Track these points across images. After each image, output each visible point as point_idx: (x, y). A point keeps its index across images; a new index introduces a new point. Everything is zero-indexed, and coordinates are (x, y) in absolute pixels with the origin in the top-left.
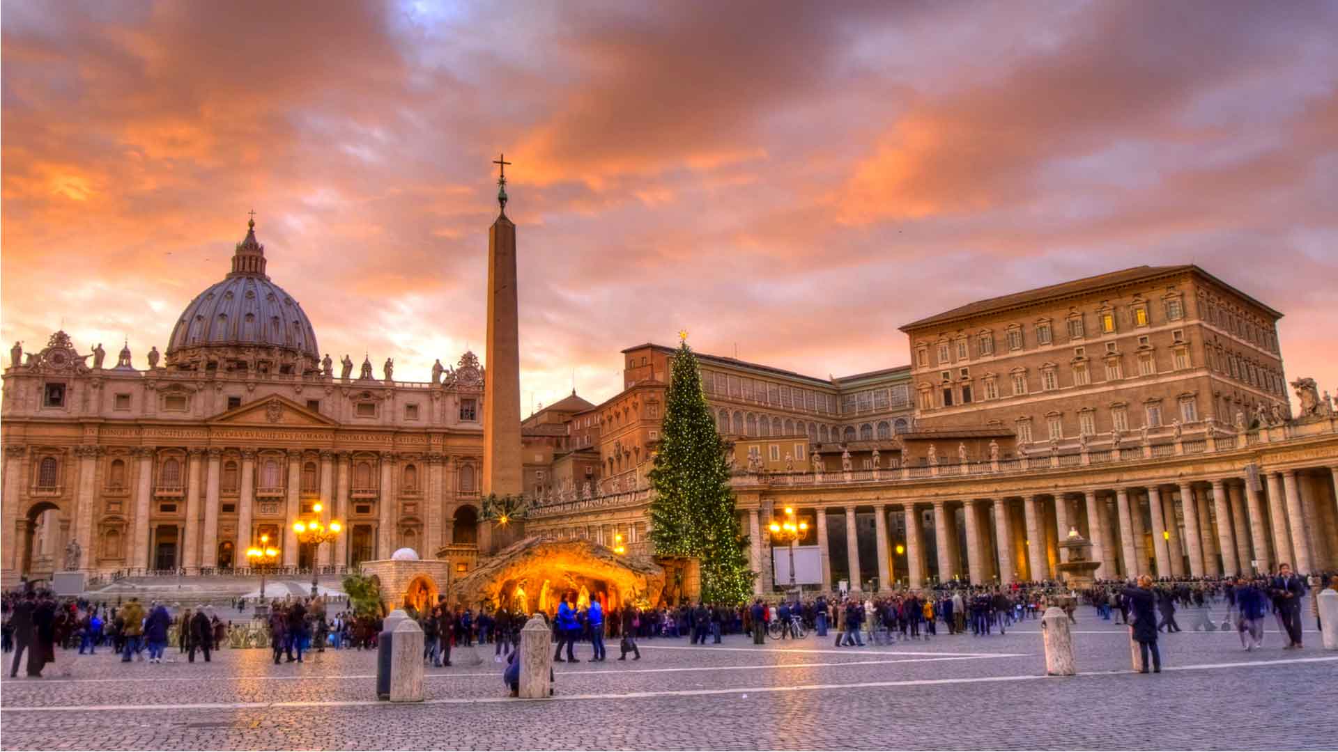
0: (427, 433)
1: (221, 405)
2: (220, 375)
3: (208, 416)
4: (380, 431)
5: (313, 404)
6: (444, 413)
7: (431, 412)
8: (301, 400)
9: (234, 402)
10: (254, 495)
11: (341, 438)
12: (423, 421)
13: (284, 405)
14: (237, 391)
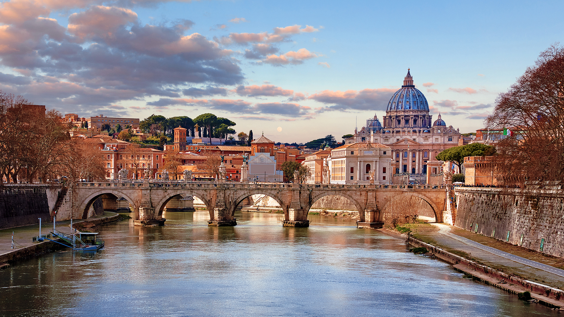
0: (439, 145)
1: (395, 141)
2: (395, 134)
3: (393, 143)
4: (429, 145)
5: (414, 139)
6: (444, 140)
7: (441, 140)
8: (411, 139)
9: (398, 140)
10: (402, 159)
11: (420, 147)
12: (439, 142)
13: (408, 140)
14: (398, 137)
